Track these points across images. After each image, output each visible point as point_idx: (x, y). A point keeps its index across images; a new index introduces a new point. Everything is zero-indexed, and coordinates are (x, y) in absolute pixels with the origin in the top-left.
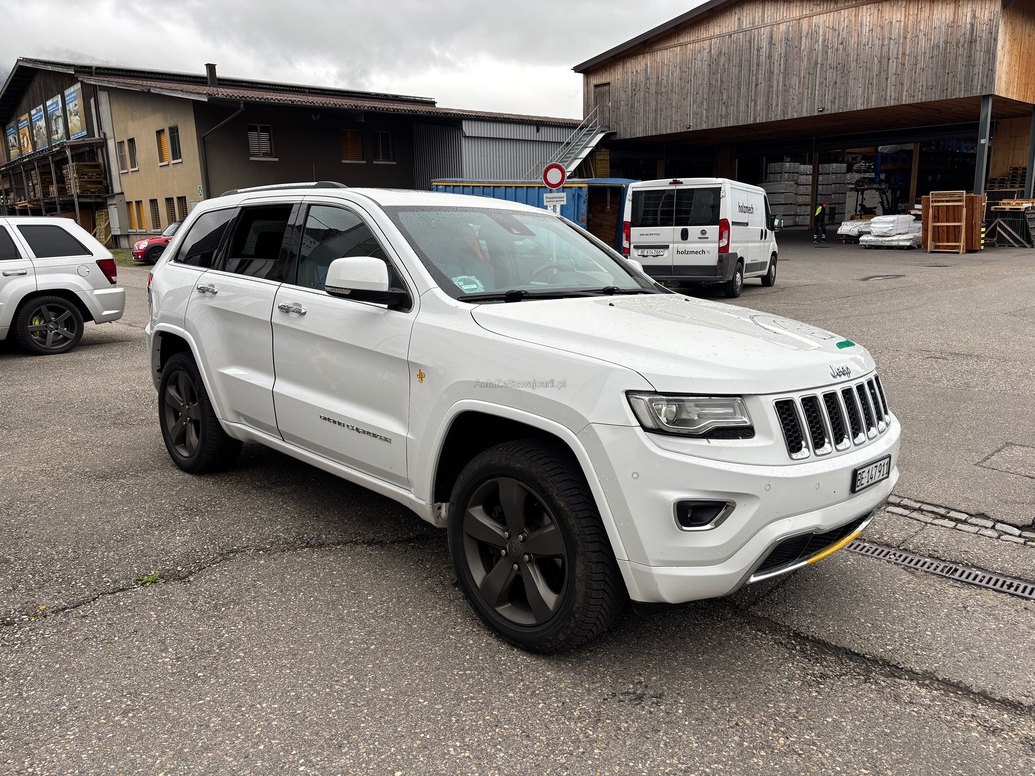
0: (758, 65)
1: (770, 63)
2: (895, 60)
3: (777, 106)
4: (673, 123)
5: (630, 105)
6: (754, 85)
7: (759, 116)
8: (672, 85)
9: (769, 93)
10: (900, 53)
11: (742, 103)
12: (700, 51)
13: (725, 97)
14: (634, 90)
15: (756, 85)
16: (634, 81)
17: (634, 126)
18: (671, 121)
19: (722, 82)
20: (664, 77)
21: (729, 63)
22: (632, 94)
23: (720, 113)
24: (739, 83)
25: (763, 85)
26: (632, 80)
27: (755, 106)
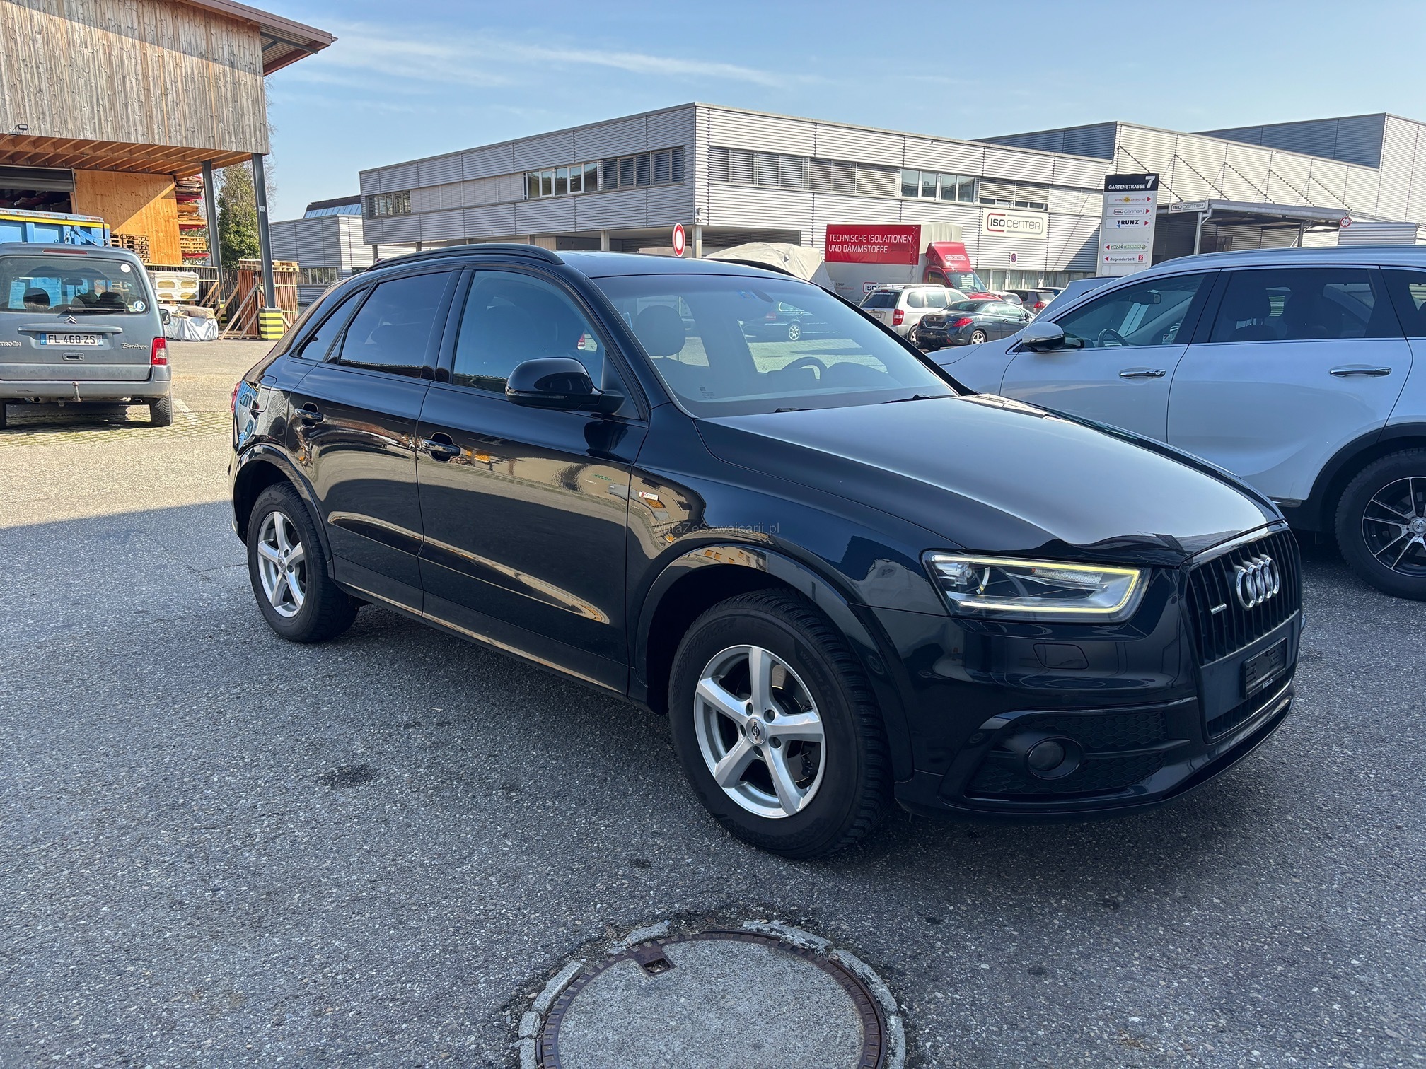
2: (134, 81)
10: (140, 72)
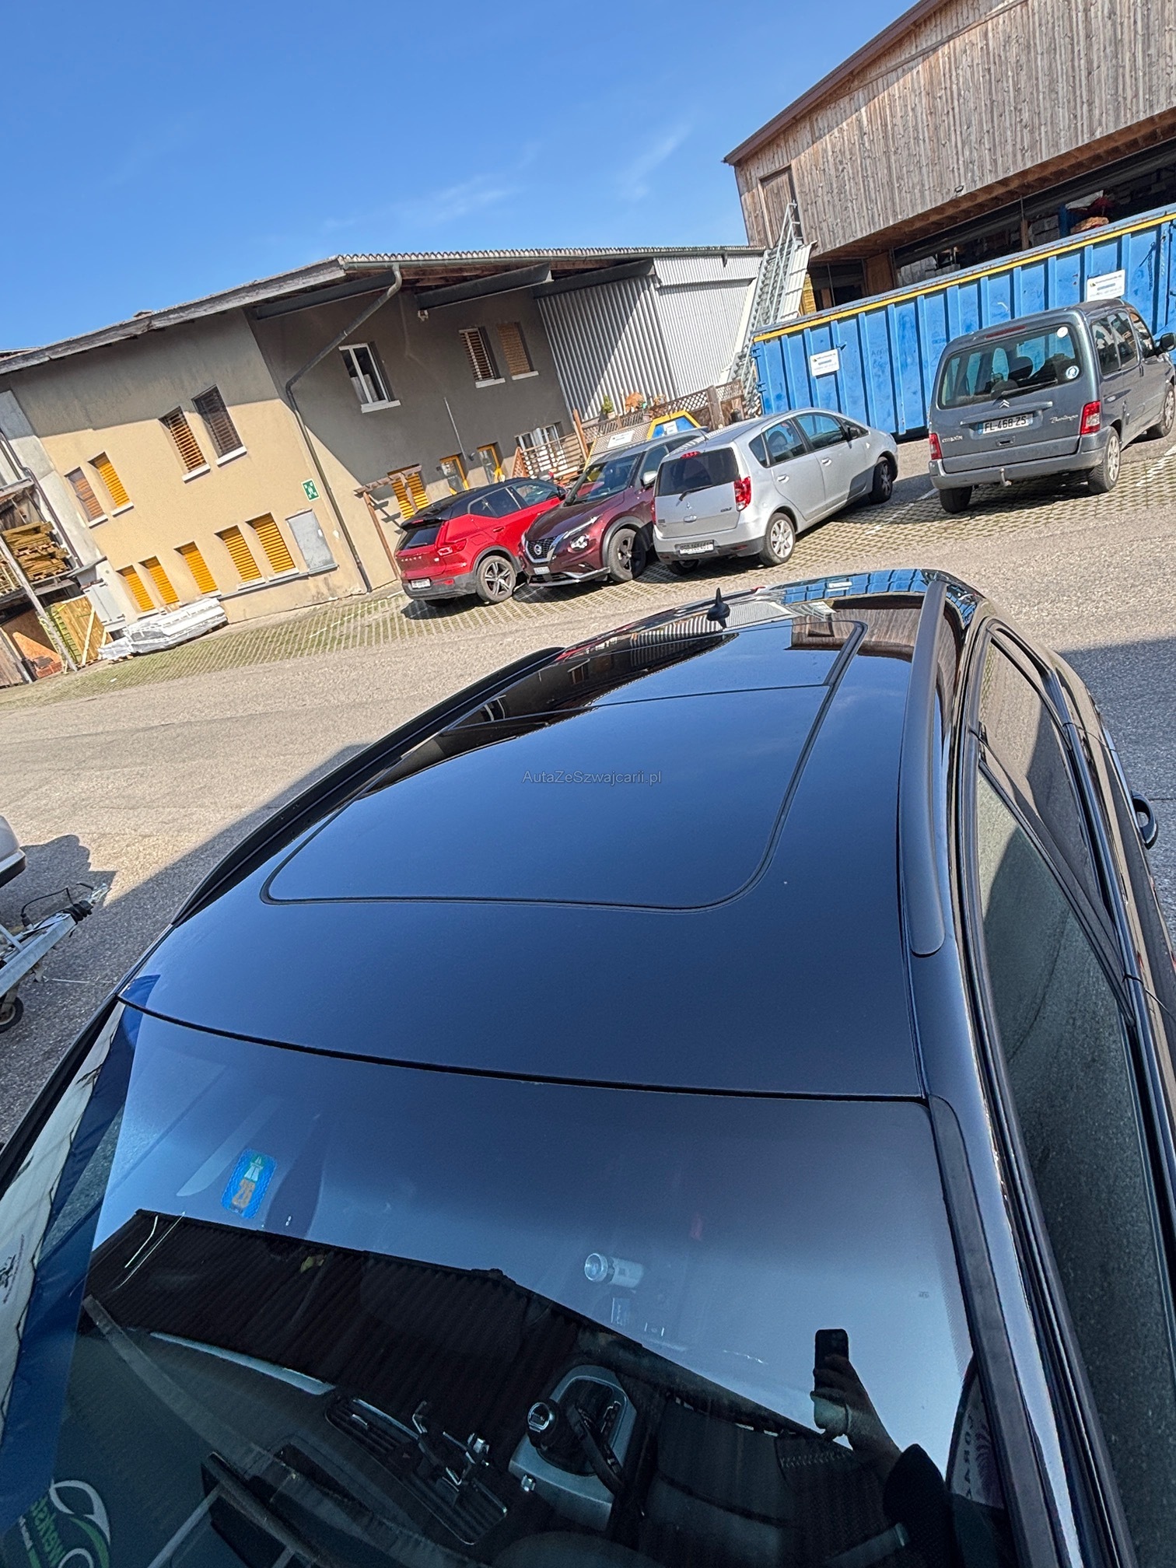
0: (1088, 37)
1: (1114, 25)
3: (1136, 96)
4: (927, 193)
5: (835, 191)
6: (1084, 73)
7: (1100, 124)
8: (916, 128)
9: (1116, 79)
11: (1062, 114)
12: (965, 51)
13: (1026, 116)
14: (841, 162)
15: (1089, 73)
16: (837, 149)
17: (850, 223)
18: (922, 192)
19: (1017, 90)
20: (898, 121)
21: (1029, 53)
22: (837, 170)
23: (1018, 146)
24: (1053, 82)
25: (1103, 68)
26: (833, 146)
27: (1090, 111)
